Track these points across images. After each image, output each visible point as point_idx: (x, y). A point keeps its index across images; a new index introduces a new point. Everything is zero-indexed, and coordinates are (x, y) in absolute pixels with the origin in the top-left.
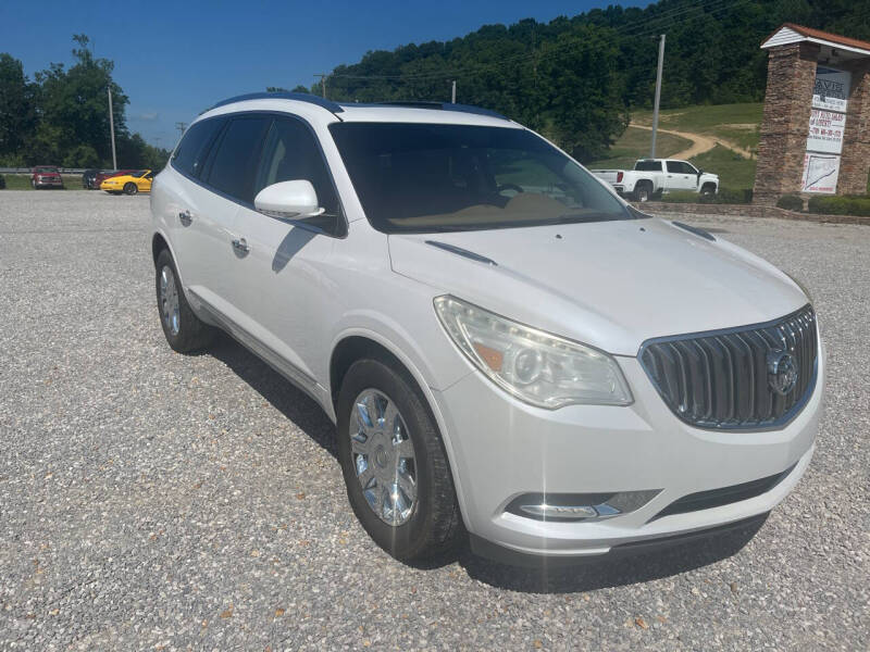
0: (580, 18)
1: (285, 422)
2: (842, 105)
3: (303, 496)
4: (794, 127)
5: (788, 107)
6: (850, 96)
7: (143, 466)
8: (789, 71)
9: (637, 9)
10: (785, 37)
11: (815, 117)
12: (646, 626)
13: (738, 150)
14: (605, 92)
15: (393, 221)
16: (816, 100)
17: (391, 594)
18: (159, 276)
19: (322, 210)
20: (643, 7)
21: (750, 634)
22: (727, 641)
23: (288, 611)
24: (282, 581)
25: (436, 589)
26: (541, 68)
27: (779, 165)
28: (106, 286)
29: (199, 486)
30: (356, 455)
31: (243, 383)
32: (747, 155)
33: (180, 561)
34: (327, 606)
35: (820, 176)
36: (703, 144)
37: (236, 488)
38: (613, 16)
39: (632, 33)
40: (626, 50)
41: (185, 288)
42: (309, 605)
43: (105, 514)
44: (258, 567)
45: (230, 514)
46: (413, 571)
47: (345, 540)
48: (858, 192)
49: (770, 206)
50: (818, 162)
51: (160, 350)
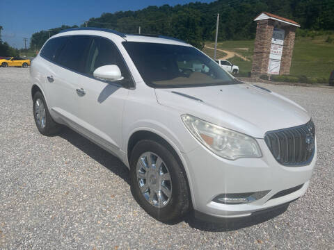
0: (185, 6)
1: (98, 165)
2: (281, 42)
3: (114, 196)
4: (265, 50)
5: (263, 43)
6: (284, 39)
7: (40, 186)
8: (264, 29)
9: (206, 4)
10: (263, 17)
11: (273, 46)
12: (262, 242)
13: (242, 57)
14: (195, 34)
15: (155, 83)
16: (273, 40)
17: (161, 236)
18: (35, 103)
19: (123, 78)
20: (209, 3)
21: (299, 242)
22: (293, 246)
23: (120, 247)
24: (114, 234)
25: (179, 233)
26: (172, 24)
27: (260, 64)
28: (5, 106)
29: (67, 194)
30: (140, 179)
31: (76, 148)
32: (245, 59)
33: (67, 228)
34: (136, 244)
35: (274, 68)
36: (230, 55)
37: (84, 194)
38: (198, 6)
39: (205, 12)
40: (203, 19)
41: (49, 108)
42: (128, 244)
43: (28, 208)
44: (102, 229)
45: (84, 205)
46: (168, 226)
47: (136, 214)
48: (287, 74)
49: (257, 78)
50: (274, 63)
51: (35, 135)
